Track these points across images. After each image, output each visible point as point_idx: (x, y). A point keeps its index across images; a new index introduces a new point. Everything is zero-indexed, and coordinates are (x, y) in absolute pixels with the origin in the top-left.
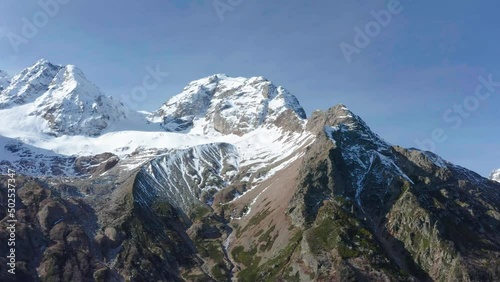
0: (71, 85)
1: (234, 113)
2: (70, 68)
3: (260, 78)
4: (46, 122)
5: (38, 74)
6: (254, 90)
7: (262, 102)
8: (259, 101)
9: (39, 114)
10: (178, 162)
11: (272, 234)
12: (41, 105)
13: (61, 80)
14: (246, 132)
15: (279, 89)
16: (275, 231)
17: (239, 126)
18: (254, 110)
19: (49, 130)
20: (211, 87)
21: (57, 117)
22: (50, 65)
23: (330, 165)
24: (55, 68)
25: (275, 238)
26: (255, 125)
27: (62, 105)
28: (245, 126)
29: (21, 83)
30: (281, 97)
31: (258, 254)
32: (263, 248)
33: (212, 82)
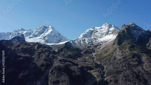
0: (50, 30)
1: (99, 33)
2: (50, 27)
3: (107, 23)
4: (43, 40)
5: (41, 29)
6: (105, 27)
7: (107, 29)
8: (106, 29)
9: (41, 38)
10: (80, 41)
11: (108, 50)
12: (42, 36)
13: (48, 30)
14: (103, 37)
15: (112, 26)
16: (109, 49)
17: (100, 36)
18: (105, 31)
19: (44, 42)
20: (92, 30)
21: (46, 38)
22: (44, 26)
23: (126, 31)
24: (46, 27)
25: (108, 51)
26: (106, 35)
27: (48, 35)
28: (102, 36)
29: (36, 32)
30: (113, 27)
31: (103, 54)
32: (105, 53)
33: (93, 28)
